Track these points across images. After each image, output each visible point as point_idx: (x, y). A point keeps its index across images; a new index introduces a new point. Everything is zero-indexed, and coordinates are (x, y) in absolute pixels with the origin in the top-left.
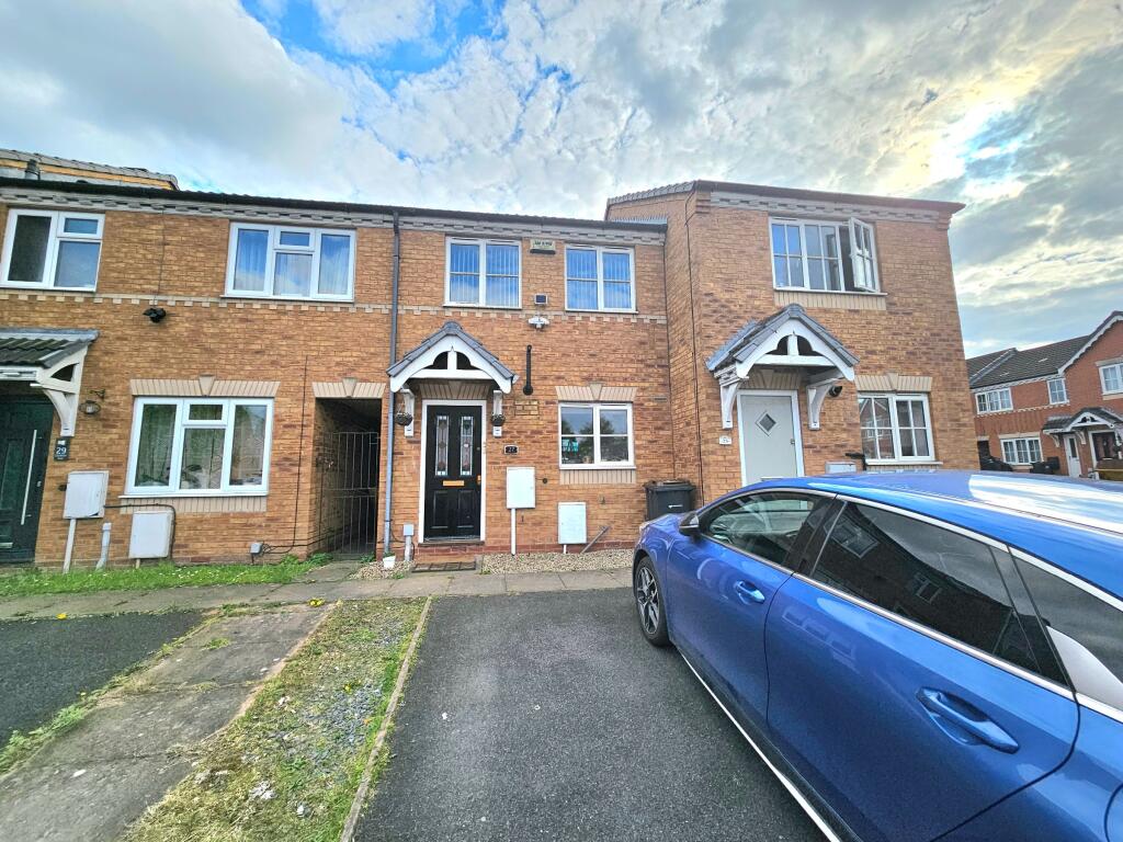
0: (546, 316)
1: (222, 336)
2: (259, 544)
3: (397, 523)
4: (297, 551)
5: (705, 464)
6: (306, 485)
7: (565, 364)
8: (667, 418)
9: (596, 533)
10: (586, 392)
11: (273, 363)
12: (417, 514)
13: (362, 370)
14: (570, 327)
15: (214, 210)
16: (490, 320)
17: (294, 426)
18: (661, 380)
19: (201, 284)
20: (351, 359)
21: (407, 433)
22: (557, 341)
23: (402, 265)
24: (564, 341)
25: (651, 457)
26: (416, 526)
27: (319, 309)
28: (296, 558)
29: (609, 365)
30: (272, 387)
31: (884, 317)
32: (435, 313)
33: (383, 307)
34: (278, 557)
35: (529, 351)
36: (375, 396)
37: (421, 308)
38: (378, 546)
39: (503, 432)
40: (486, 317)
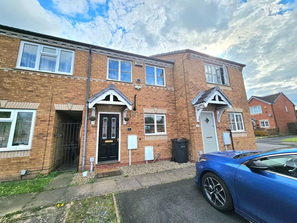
0: (140, 86)
1: (13, 84)
2: (25, 171)
3: (87, 157)
4: (44, 172)
5: (192, 133)
6: (50, 144)
7: (146, 101)
8: (175, 119)
9: (157, 156)
10: (152, 110)
11: (37, 96)
12: (95, 153)
13: (75, 100)
14: (147, 90)
15: (13, 34)
16: (122, 86)
17: (45, 121)
18: (173, 107)
19: (4, 62)
20: (71, 96)
21: (92, 124)
22: (143, 94)
23: (92, 65)
24: (146, 94)
25: (171, 131)
26: (95, 158)
27: (59, 77)
28: (43, 175)
29: (159, 102)
30: (37, 105)
31: (231, 92)
32: (103, 82)
33: (84, 78)
34: (35, 175)
35: (135, 96)
36: (80, 110)
37: (98, 80)
38: (80, 167)
39: (127, 123)
40: (121, 84)
